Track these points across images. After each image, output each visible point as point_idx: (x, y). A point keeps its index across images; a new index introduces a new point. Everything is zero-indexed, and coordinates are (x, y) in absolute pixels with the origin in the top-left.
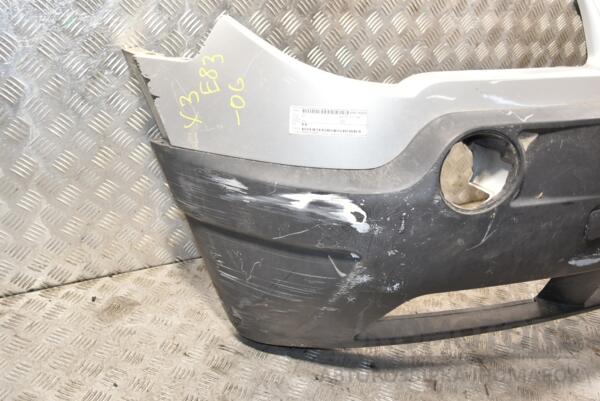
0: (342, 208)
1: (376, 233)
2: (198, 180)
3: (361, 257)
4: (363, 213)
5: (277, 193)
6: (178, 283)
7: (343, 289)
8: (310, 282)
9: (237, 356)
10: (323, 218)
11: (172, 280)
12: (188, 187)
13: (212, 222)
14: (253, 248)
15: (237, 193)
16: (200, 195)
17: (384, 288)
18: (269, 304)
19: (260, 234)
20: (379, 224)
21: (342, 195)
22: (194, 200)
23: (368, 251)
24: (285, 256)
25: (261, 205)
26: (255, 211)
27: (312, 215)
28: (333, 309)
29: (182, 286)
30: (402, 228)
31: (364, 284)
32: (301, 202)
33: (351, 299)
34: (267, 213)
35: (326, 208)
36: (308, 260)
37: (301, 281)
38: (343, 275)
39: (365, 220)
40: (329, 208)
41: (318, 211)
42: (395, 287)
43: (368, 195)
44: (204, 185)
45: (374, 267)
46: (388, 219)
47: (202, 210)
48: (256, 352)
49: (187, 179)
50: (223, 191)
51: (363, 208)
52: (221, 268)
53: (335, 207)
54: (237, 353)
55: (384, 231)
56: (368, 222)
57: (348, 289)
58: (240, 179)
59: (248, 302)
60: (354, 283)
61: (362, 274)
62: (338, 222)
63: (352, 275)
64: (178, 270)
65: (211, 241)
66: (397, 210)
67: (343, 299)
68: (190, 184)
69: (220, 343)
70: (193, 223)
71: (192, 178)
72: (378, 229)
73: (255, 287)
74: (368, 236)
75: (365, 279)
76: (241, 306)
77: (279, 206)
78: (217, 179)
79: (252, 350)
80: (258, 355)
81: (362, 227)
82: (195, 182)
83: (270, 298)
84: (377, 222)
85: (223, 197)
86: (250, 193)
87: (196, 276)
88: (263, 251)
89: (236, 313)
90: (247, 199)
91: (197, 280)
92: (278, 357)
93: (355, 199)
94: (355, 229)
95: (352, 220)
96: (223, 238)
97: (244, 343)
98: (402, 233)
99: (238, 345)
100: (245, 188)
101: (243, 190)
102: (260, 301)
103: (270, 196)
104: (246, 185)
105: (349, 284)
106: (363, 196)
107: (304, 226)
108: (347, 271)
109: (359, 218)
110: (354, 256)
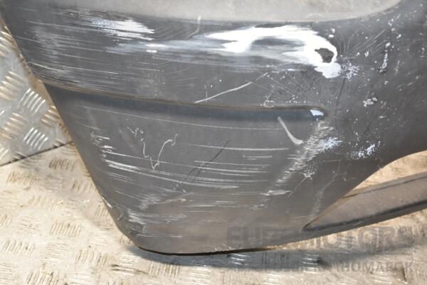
0: (302, 45)
1: (349, 76)
2: (69, 29)
3: (326, 114)
4: (333, 49)
5: (200, 33)
6: (28, 189)
7: (298, 162)
8: (250, 158)
9: (139, 276)
10: (275, 62)
11: (18, 186)
12: (50, 40)
13: (95, 88)
14: (161, 120)
15: (135, 40)
16: (71, 51)
17: (353, 154)
18: (188, 198)
19: (175, 98)
20: (354, 62)
21: (303, 25)
22: (63, 61)
23: (338, 103)
24: (214, 125)
25: (176, 54)
26: (166, 64)
27: (258, 60)
28: (282, 192)
29: (36, 191)
30: (385, 65)
31: (328, 151)
32: (239, 43)
33: (308, 175)
34: (185, 64)
35: (277, 47)
36: (249, 127)
37: (239, 159)
38: (300, 142)
39: (334, 59)
40: (282, 48)
41: (267, 54)
42: (369, 150)
43: (340, 22)
44: (76, 34)
45: (343, 125)
46: (367, 54)
47: (78, 74)
48: (164, 267)
49: (50, 30)
50: (113, 40)
51: (332, 42)
52: (110, 157)
53: (291, 45)
54: (138, 272)
55: (360, 72)
56: (340, 61)
57: (305, 161)
58: (139, 19)
59: (154, 200)
60: (315, 152)
61: (326, 138)
62: (296, 66)
63: (311, 141)
64: (22, 171)
65: (91, 117)
66: (379, 40)
67: (298, 175)
68: (54, 36)
69: (111, 262)
70: (59, 95)
71: (57, 26)
72: (353, 69)
73: (166, 176)
74: (339, 82)
75: (331, 143)
76: (144, 206)
77: (205, 53)
78: (100, 23)
79: (158, 265)
80: (167, 270)
81: (330, 70)
82: (62, 32)
83: (189, 189)
84: (351, 60)
85: (112, 50)
86: (157, 38)
87: (50, 176)
88: (177, 123)
89: (134, 217)
90: (153, 48)
91: (51, 181)
92: (194, 268)
93: (321, 30)
94: (320, 74)
95: (316, 61)
96: (110, 111)
97: (144, 257)
98: (384, 72)
99: (136, 261)
100: (150, 31)
101: (146, 35)
102: (173, 196)
103: (191, 38)
104: (150, 27)
105: (308, 155)
106: (333, 24)
107: (244, 77)
108: (304, 136)
109: (327, 56)
110: (315, 113)
